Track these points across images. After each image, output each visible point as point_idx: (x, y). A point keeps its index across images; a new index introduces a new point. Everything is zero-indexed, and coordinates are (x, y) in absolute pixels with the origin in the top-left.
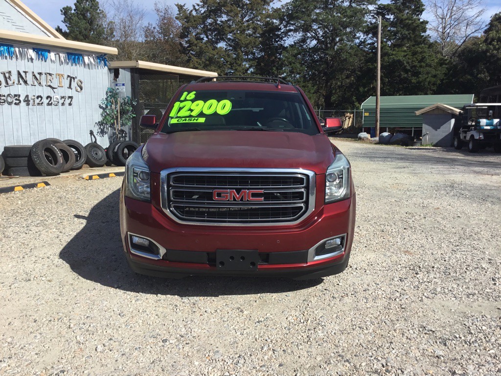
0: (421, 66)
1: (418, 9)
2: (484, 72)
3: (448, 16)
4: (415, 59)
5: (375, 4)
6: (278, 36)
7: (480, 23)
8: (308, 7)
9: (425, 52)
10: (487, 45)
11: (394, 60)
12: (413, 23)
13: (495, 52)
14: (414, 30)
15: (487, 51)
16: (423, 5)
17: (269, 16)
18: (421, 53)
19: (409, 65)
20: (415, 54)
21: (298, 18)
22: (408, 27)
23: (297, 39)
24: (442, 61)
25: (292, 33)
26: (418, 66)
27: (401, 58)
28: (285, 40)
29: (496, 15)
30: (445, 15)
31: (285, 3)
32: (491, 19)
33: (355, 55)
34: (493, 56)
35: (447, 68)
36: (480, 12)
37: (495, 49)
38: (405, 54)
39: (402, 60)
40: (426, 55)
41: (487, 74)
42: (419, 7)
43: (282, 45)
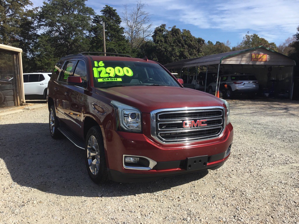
0: (124, 53)
1: (118, 21)
2: (156, 57)
3: (134, 26)
4: (120, 48)
5: (94, 15)
6: (33, 28)
7: (150, 32)
8: (54, 12)
9: (125, 45)
10: (156, 43)
11: (109, 48)
12: (117, 28)
13: (160, 47)
14: (118, 32)
15: (156, 46)
16: (120, 19)
17: (25, 14)
18: (123, 45)
19: (118, 51)
20: (119, 45)
21: (47, 18)
22: (115, 30)
23: (46, 31)
24: (134, 51)
25: (43, 26)
26: (122, 52)
27: (113, 47)
28: (38, 31)
29: (157, 28)
30: (132, 25)
31: (35, 7)
32: (154, 30)
33: (85, 43)
34: (159, 49)
35: (137, 54)
36: (149, 26)
37: (160, 46)
38: (115, 45)
39: (114, 49)
40: (126, 46)
41: (157, 58)
42: (118, 20)
43: (35, 33)
